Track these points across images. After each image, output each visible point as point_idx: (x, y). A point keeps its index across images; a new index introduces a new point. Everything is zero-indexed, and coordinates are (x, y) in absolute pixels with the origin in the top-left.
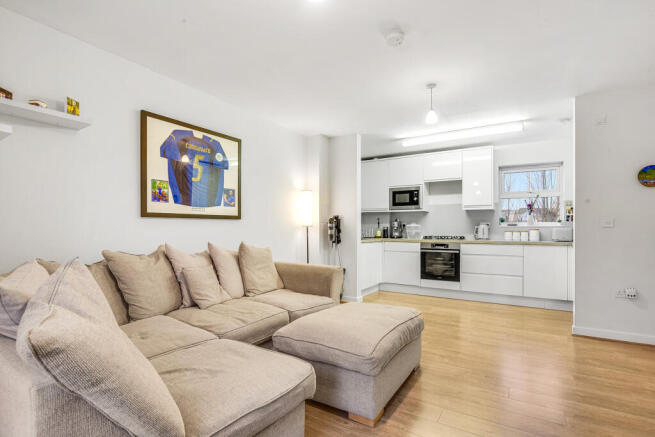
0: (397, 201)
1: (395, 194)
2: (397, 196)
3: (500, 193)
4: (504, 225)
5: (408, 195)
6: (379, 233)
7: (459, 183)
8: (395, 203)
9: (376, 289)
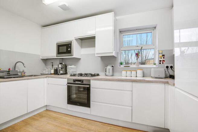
0: (60, 51)
1: (59, 46)
2: (60, 48)
3: (121, 47)
4: (122, 66)
5: (65, 47)
6: (52, 72)
7: (94, 38)
8: (59, 53)
9: (45, 109)
